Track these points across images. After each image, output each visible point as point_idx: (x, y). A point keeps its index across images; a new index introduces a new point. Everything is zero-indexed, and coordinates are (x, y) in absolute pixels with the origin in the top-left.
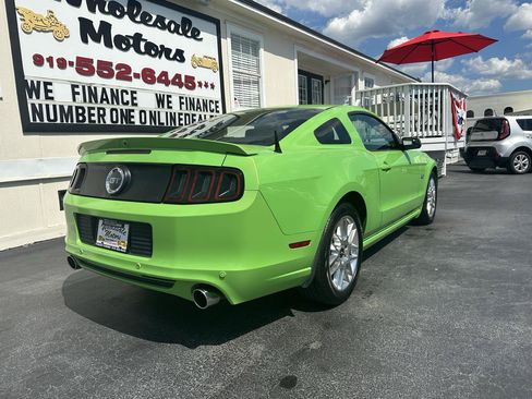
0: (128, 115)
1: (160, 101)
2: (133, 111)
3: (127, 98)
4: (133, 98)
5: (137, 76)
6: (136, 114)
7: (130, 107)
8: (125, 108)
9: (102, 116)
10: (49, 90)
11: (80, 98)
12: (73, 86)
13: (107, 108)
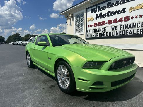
0: (103, 34)
1: (113, 28)
2: (104, 33)
3: (103, 30)
4: (105, 29)
5: (106, 23)
6: (105, 34)
7: (104, 32)
8: (102, 32)
9: (97, 35)
10: (89, 32)
11: (94, 32)
12: (93, 30)
13: (99, 33)
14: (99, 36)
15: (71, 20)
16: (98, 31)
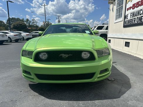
0: (141, 19)
3: (141, 12)
7: (142, 15)
8: (140, 16)
9: (135, 21)
10: (127, 17)
11: (131, 16)
12: (131, 14)
13: (136, 17)
14: (136, 23)
15: (113, 4)
16: (136, 15)
